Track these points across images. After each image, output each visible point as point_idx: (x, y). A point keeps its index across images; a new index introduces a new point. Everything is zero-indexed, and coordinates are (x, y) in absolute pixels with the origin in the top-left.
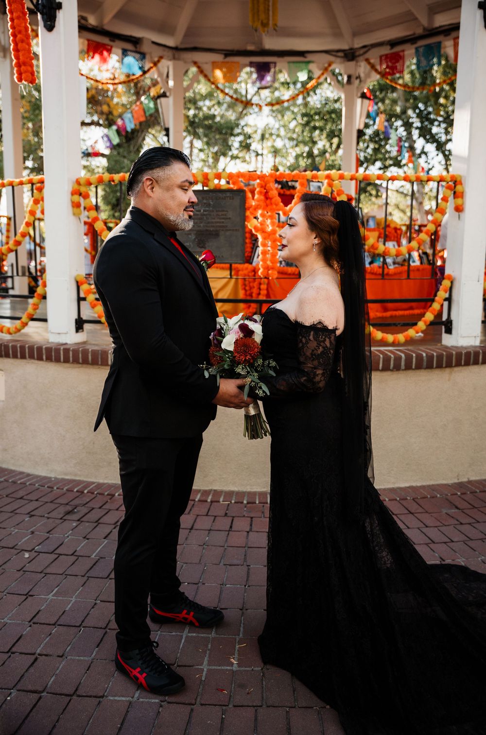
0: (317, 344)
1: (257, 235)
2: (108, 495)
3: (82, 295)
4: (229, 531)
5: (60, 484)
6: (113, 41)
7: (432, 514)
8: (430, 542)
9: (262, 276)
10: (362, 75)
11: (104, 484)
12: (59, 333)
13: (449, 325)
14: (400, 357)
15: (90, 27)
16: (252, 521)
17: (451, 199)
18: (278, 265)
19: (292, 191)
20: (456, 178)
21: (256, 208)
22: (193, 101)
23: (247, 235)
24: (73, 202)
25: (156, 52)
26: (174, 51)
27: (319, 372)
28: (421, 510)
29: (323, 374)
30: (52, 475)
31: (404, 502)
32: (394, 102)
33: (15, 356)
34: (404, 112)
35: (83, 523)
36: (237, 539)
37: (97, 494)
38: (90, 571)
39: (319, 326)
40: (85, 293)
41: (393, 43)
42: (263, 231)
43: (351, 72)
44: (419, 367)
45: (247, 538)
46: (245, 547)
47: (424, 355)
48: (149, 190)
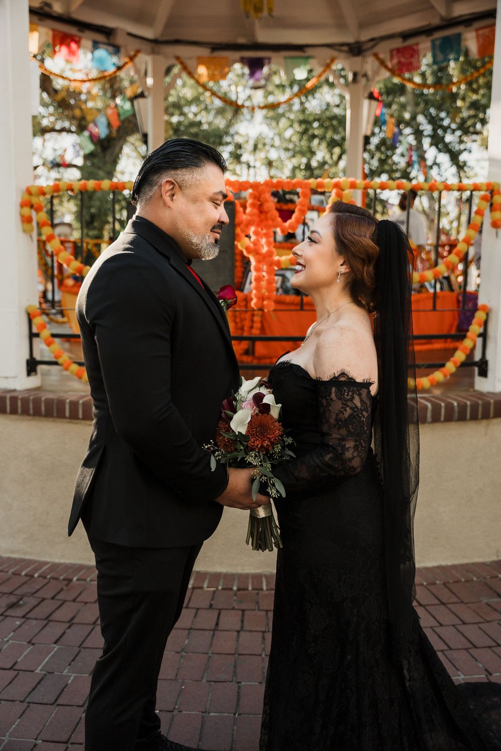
0: (343, 404)
1: (248, 258)
2: (64, 579)
3: (35, 330)
4: (214, 630)
5: (5, 566)
6: (82, 31)
7: (468, 605)
8: (471, 646)
9: (255, 308)
10: (370, 73)
11: (59, 565)
12: (6, 378)
13: (484, 366)
14: (426, 408)
15: (54, 14)
16: (243, 615)
17: (487, 212)
18: (275, 293)
19: (290, 206)
20: (493, 187)
21: (249, 224)
22: (178, 107)
23: (238, 257)
24: (22, 216)
25: (133, 45)
26: (153, 44)
28: (454, 599)
29: (356, 448)
31: (433, 588)
32: (403, 107)
34: (414, 118)
35: (29, 621)
36: (226, 642)
37: (50, 578)
38: (32, 694)
39: (343, 379)
40: (38, 328)
41: (405, 36)
42: (256, 252)
43: (358, 69)
44: (449, 419)
45: (237, 641)
46: (234, 654)
47: (455, 404)
48: (167, 198)
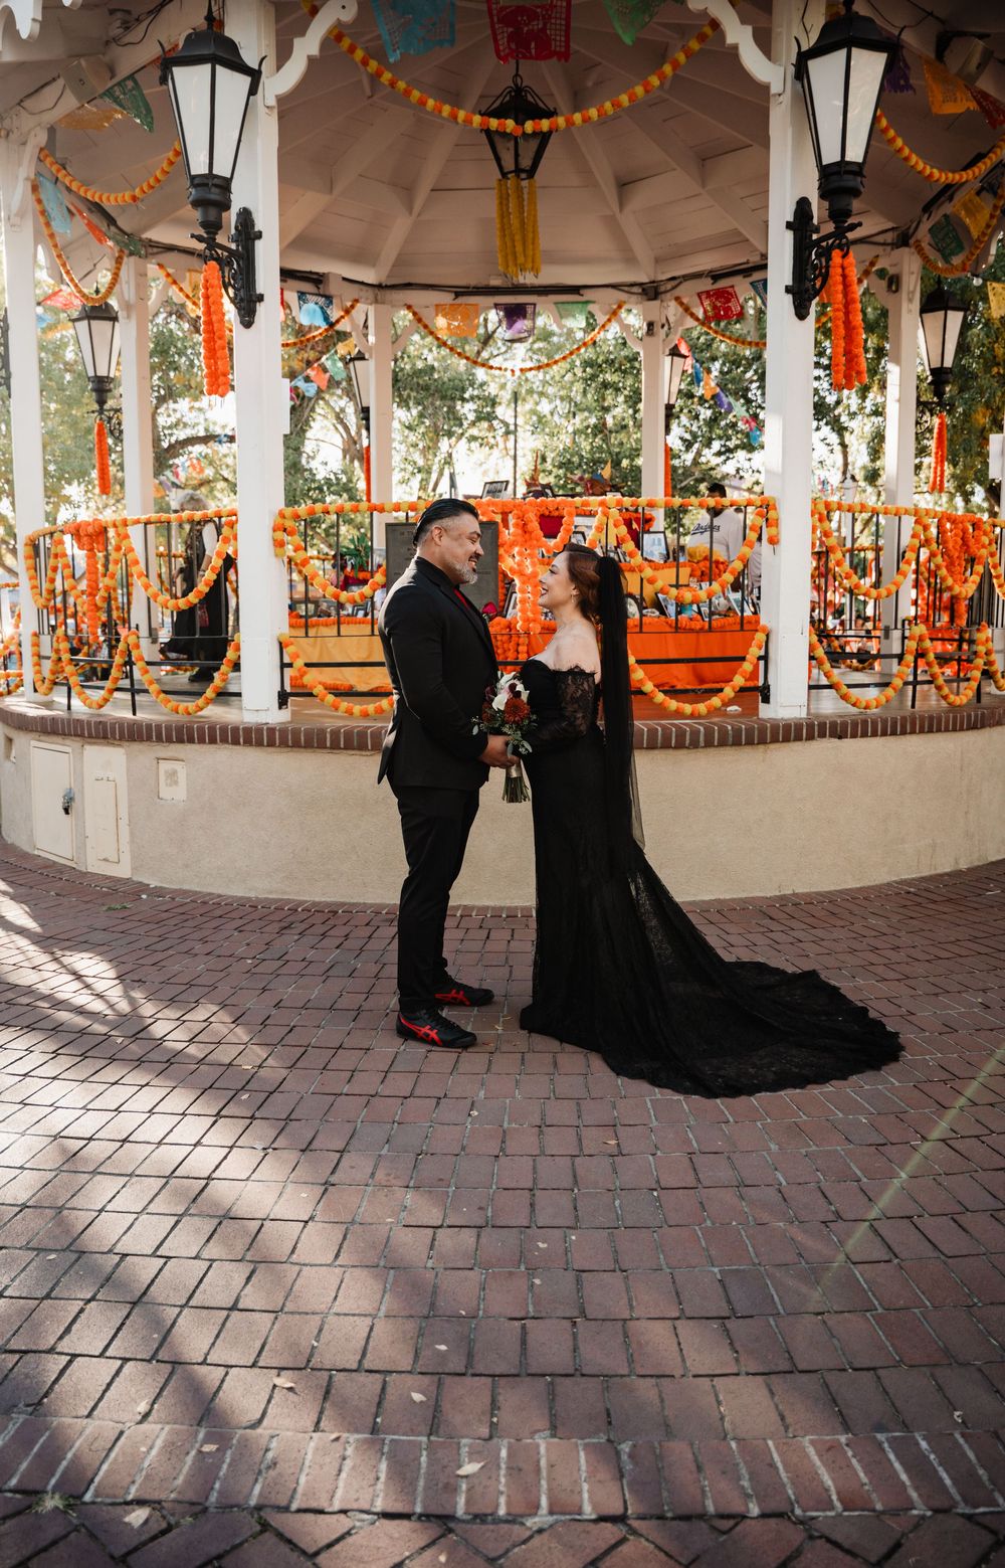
0: (576, 688)
1: (512, 579)
3: (286, 660)
4: (485, 940)
6: (285, 281)
9: (521, 631)
10: (671, 321)
12: (258, 711)
13: (767, 692)
14: (699, 731)
16: (513, 932)
20: (768, 501)
21: (513, 544)
23: (501, 576)
24: (275, 540)
26: (376, 291)
27: (580, 715)
28: (725, 920)
29: (583, 717)
30: (252, 895)
33: (202, 741)
35: (306, 936)
36: (496, 946)
39: (576, 671)
40: (291, 658)
41: (716, 276)
42: (521, 574)
43: (654, 316)
44: (723, 743)
47: (729, 728)
48: (437, 539)
